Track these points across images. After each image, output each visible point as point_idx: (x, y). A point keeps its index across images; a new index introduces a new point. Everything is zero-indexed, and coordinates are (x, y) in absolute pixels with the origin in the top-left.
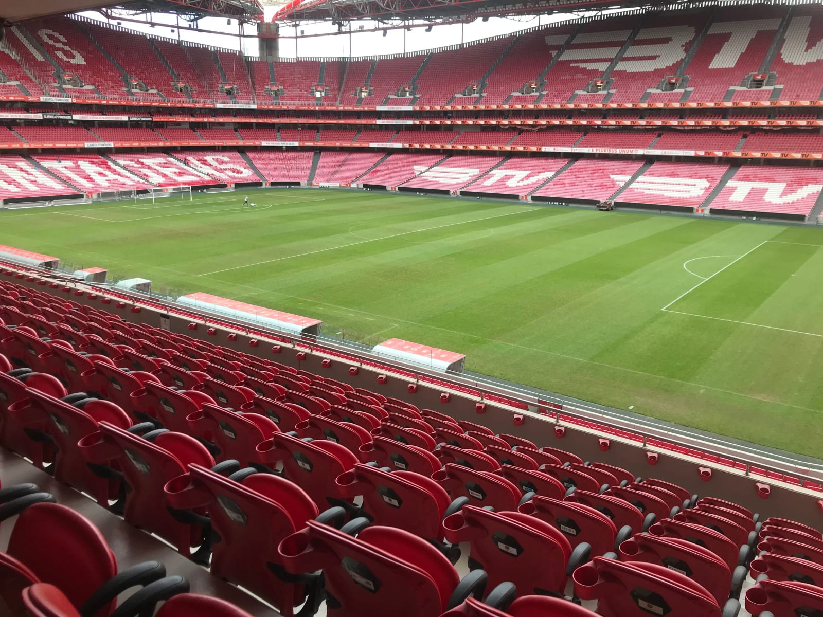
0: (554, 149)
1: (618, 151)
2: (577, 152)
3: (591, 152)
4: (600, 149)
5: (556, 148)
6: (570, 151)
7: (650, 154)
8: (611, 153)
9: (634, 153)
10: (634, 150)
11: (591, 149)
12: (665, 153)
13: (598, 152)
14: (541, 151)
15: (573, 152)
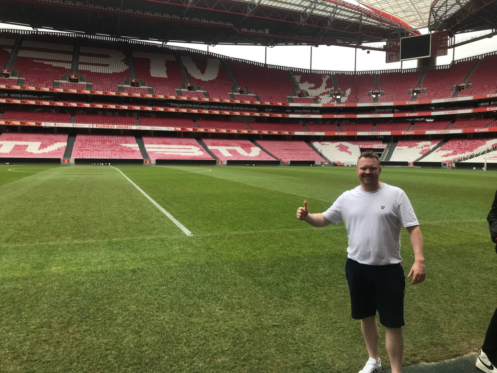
0: (55, 125)
1: (115, 127)
2: (78, 127)
3: (91, 127)
4: (100, 125)
5: (57, 123)
6: (71, 126)
7: (142, 129)
8: (110, 128)
9: (129, 129)
10: (129, 126)
11: (91, 125)
12: (153, 128)
13: (98, 127)
14: (40, 125)
15: (74, 127)
